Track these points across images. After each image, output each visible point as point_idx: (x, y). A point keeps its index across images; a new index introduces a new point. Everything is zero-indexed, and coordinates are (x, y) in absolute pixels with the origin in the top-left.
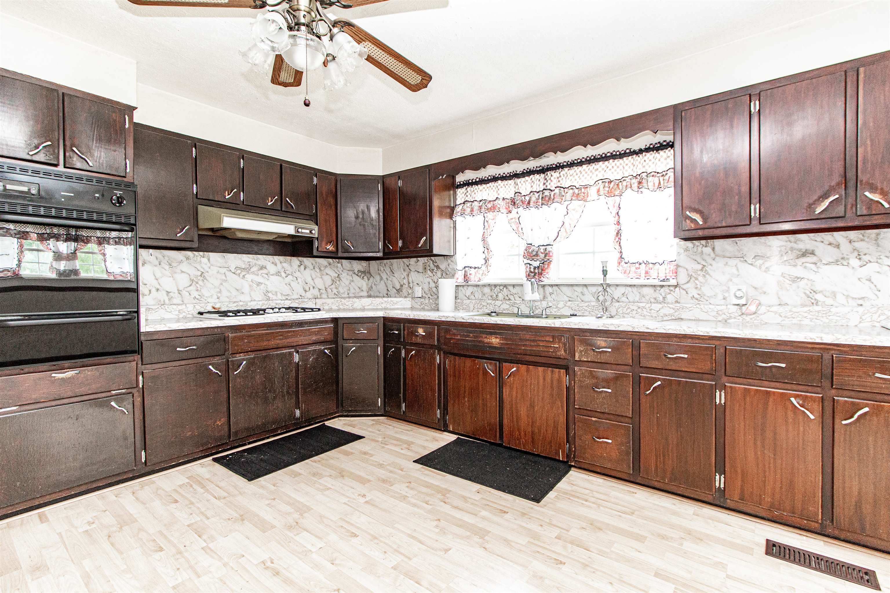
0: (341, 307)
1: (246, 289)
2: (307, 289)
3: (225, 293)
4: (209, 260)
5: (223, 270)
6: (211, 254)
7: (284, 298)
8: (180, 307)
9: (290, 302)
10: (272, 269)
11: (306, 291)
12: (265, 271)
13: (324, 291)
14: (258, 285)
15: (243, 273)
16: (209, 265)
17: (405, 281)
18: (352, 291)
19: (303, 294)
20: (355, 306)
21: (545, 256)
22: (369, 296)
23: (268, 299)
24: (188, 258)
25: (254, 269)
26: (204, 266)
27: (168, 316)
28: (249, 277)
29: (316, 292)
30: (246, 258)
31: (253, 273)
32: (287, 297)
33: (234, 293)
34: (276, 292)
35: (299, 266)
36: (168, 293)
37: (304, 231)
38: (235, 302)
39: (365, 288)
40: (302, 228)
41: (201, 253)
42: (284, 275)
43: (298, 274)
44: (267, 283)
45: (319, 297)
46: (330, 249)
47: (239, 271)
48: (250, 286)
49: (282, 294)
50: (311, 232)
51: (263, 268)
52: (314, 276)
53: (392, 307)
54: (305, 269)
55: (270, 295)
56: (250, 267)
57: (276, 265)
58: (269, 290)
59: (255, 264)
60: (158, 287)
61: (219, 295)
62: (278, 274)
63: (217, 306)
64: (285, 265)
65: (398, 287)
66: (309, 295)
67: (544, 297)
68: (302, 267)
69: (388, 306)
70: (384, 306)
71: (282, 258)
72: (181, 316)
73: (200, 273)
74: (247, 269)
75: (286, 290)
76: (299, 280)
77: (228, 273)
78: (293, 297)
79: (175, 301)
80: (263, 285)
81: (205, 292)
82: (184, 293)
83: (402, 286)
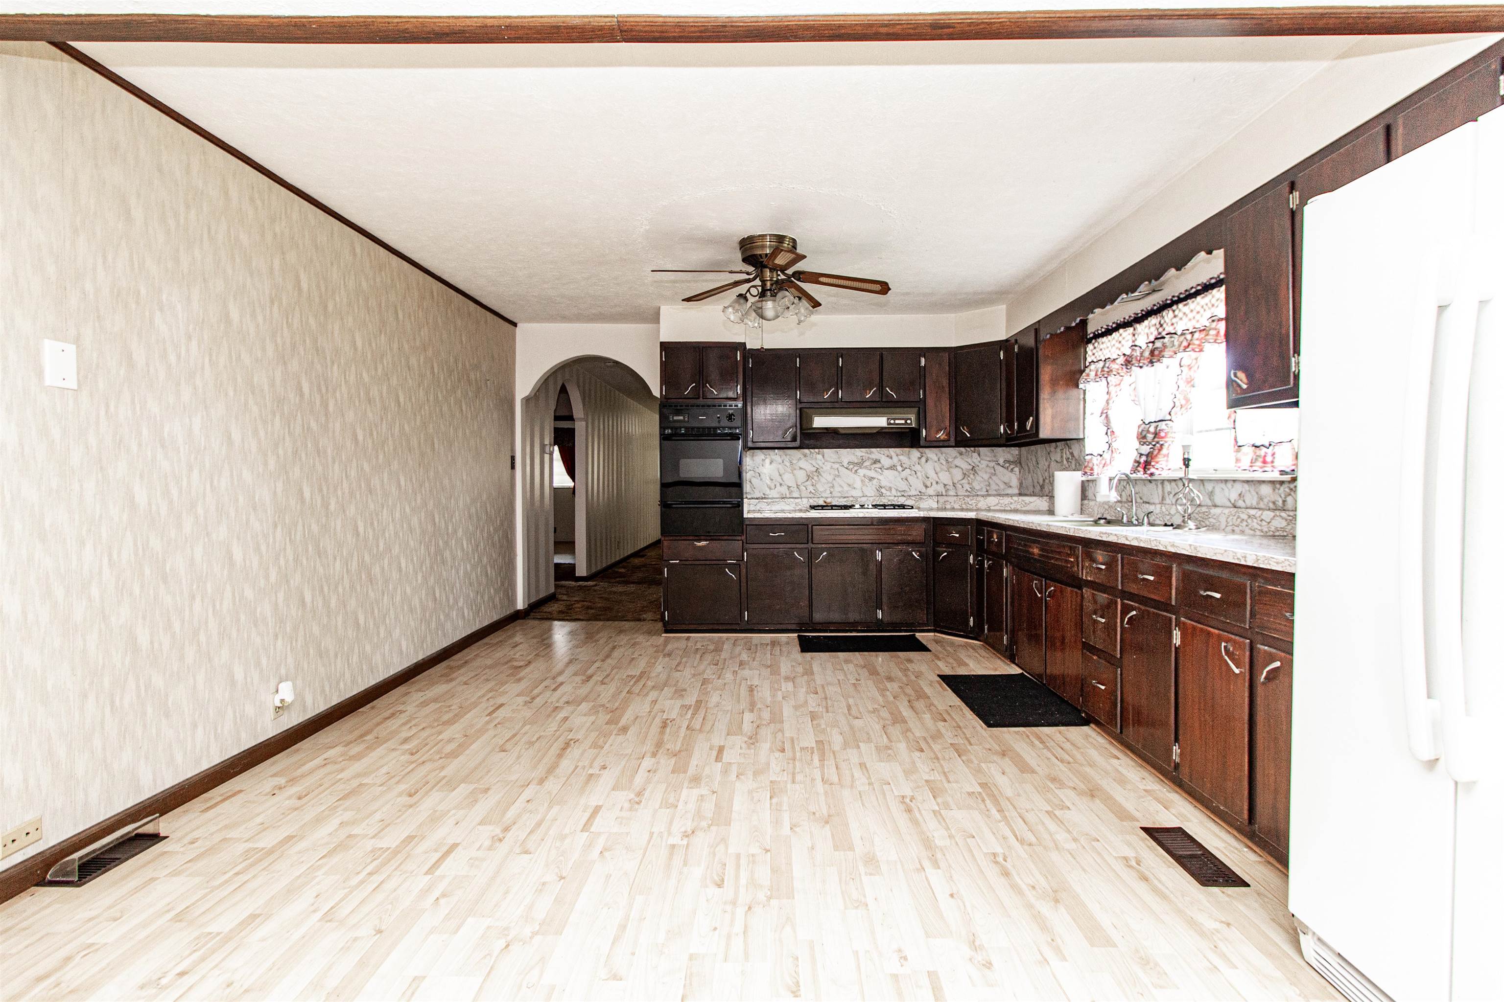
0: (964, 506)
1: (858, 484)
2: (929, 485)
3: (837, 489)
4: (823, 456)
5: (836, 466)
6: (825, 450)
7: (899, 494)
8: (797, 500)
9: (905, 498)
10: (886, 462)
11: (926, 487)
12: (878, 465)
13: (951, 487)
14: (870, 480)
15: (856, 468)
16: (823, 461)
17: (1047, 474)
18: (994, 487)
19: (923, 490)
20: (979, 505)
21: (1154, 437)
22: (1020, 494)
23: (881, 495)
24: (805, 456)
25: (867, 463)
26: (819, 462)
27: (787, 508)
28: (862, 472)
29: (940, 488)
30: (860, 452)
31: (866, 467)
32: (903, 493)
33: (846, 488)
34: (890, 488)
35: (920, 458)
36: (789, 487)
37: (897, 422)
38: (845, 497)
39: (1015, 482)
40: (894, 419)
41: (817, 450)
42: (900, 468)
43: (917, 468)
44: (880, 477)
45: (944, 493)
46: (942, 438)
47: (852, 466)
48: (862, 481)
49: (897, 490)
50: (906, 422)
51: (876, 461)
52: (938, 469)
53: (1024, 509)
54: (927, 461)
55: (883, 490)
56: (863, 461)
57: (891, 458)
58: (883, 484)
59: (869, 458)
60: (782, 482)
61: (832, 490)
62: (893, 468)
63: (828, 500)
64: (901, 457)
65: (1041, 482)
66: (931, 491)
67: (1163, 498)
68: (923, 459)
69: (1019, 507)
70: (1013, 507)
71: (898, 450)
72: (797, 509)
73: (815, 469)
74: (860, 464)
75: (903, 486)
76: (919, 474)
77: (841, 469)
78: (910, 494)
79: (796, 495)
80: (876, 480)
81: (820, 488)
82: (802, 488)
83: (1044, 480)
